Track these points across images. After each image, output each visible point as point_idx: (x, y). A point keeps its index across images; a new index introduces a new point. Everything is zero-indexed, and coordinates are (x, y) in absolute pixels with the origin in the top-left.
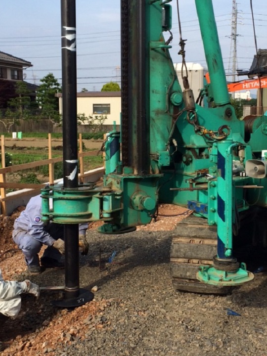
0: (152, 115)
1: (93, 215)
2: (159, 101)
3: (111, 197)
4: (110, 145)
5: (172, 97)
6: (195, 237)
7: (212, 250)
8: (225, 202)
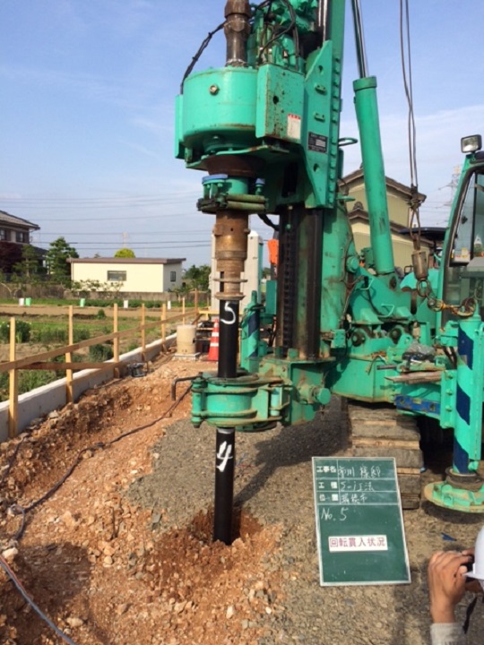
0: (325, 283)
1: (259, 414)
2: (334, 267)
3: (281, 389)
4: (248, 320)
5: (348, 261)
6: (383, 438)
7: (409, 454)
8: (472, 399)
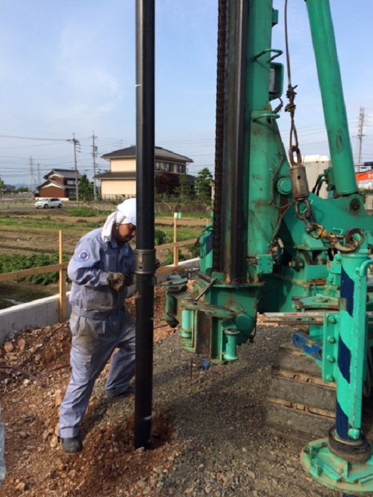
2: (261, 189)
4: (206, 240)
5: (278, 184)
6: (301, 372)
8: (352, 353)
